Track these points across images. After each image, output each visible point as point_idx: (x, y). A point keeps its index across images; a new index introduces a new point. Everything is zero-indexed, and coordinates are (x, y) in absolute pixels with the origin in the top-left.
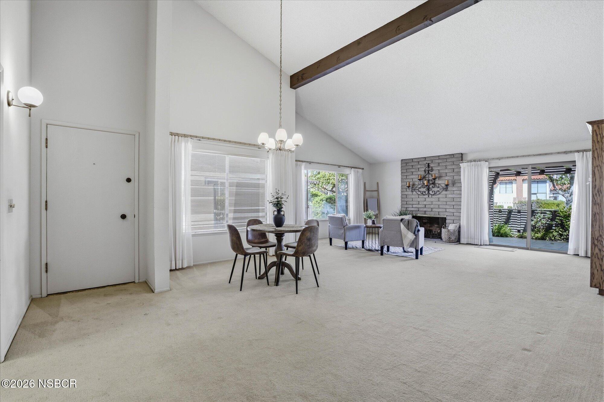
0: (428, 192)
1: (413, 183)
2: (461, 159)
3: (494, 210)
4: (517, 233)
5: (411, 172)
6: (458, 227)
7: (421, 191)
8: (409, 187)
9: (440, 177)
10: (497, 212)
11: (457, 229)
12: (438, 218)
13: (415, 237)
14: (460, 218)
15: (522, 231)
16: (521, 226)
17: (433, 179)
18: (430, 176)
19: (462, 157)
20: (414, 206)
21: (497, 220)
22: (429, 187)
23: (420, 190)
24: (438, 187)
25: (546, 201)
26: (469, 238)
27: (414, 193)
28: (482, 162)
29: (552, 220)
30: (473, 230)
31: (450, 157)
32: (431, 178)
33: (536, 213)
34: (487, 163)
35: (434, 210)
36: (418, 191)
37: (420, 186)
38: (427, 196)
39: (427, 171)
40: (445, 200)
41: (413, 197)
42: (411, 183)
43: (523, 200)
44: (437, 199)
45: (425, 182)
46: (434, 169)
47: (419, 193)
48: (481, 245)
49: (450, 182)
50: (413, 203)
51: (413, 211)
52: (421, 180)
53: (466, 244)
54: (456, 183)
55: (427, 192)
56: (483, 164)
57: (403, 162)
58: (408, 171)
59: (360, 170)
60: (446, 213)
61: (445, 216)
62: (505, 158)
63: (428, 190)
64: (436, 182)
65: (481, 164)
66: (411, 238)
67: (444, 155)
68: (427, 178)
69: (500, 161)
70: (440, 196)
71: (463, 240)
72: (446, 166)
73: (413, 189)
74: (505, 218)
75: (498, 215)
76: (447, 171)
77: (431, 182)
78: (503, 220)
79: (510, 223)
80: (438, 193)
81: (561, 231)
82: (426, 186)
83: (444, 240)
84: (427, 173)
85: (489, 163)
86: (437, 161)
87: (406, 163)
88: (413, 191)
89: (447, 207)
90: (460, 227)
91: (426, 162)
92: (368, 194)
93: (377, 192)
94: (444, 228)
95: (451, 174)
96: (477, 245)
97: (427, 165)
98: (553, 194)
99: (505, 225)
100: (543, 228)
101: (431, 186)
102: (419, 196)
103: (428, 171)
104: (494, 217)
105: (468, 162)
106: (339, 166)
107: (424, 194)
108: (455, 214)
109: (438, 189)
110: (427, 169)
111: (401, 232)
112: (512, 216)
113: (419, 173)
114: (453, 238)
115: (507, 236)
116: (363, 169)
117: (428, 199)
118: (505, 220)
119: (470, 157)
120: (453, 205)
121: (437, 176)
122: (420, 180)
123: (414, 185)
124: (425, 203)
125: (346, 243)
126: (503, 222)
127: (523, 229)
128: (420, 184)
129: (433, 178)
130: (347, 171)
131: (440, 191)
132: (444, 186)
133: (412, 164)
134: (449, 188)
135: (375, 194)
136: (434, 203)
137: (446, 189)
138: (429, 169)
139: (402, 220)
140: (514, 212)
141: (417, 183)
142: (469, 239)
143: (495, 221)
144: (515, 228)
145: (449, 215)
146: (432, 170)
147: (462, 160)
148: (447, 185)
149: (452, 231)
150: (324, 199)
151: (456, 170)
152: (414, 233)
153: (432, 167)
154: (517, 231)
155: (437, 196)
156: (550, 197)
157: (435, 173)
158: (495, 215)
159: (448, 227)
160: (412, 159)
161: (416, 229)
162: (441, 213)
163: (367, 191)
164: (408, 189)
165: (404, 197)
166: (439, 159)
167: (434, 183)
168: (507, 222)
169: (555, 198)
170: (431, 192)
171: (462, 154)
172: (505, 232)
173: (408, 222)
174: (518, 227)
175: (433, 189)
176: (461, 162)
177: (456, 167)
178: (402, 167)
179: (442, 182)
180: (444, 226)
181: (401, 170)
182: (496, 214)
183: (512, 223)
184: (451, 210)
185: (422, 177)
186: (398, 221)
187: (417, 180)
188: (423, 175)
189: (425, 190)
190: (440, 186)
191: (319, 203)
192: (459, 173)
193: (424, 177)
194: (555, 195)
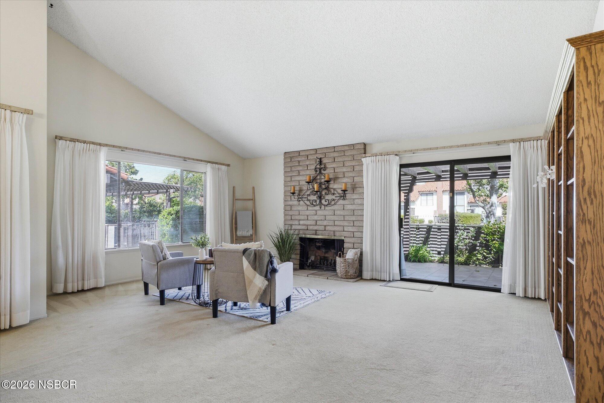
0: (320, 201)
1: (300, 188)
2: (363, 152)
3: (411, 226)
4: (437, 255)
5: (298, 172)
6: (359, 254)
7: (311, 200)
8: (293, 193)
9: (336, 179)
10: (414, 228)
11: (357, 257)
12: (334, 240)
13: (266, 283)
14: (362, 240)
15: (442, 253)
16: (442, 246)
17: (325, 181)
18: (323, 177)
19: (365, 149)
20: (301, 222)
21: (414, 238)
22: (321, 194)
23: (309, 198)
24: (334, 194)
25: (464, 214)
26: (374, 270)
27: (301, 203)
28: (391, 156)
29: (477, 238)
30: (380, 259)
31: (349, 149)
32: (323, 181)
33: (457, 229)
34: (398, 157)
35: (327, 228)
36: (306, 199)
37: (308, 193)
38: (318, 208)
39: (318, 170)
40: (342, 213)
41: (300, 208)
42: (297, 188)
43: (443, 213)
44: (331, 213)
45: (316, 186)
46: (328, 166)
47: (308, 203)
48: (390, 281)
49: (349, 186)
50: (300, 219)
51: (299, 230)
52: (310, 182)
53: (370, 279)
54: (357, 188)
55: (318, 201)
56: (392, 159)
57: (287, 156)
58: (293, 169)
59: (223, 167)
60: (344, 232)
61: (343, 238)
62: (421, 150)
63: (320, 198)
64: (331, 186)
65: (390, 160)
66: (260, 286)
67: (341, 146)
68: (319, 181)
69: (414, 155)
70: (335, 207)
71: (366, 274)
72: (344, 162)
73: (300, 196)
74: (424, 236)
75: (415, 232)
76: (344, 170)
77: (323, 186)
78: (421, 239)
79: (429, 243)
80: (333, 203)
81: (485, 252)
82: (317, 192)
83: (340, 275)
84: (318, 173)
85: (400, 157)
86: (332, 155)
87: (291, 158)
88: (300, 199)
89: (346, 224)
90: (361, 254)
91: (317, 155)
92: (239, 204)
93: (252, 201)
94: (340, 257)
95: (351, 174)
96: (384, 281)
97: (319, 160)
98: (470, 206)
99: (423, 246)
100: (466, 249)
101: (323, 193)
102: (308, 207)
103: (320, 169)
104: (411, 235)
105: (372, 156)
106: (185, 159)
107: (314, 204)
108: (356, 234)
109: (334, 197)
110: (318, 166)
111: (243, 273)
112: (431, 233)
113: (308, 172)
114: (352, 272)
115: (425, 261)
116: (228, 165)
117: (319, 213)
118: (423, 239)
119: (376, 149)
120: (354, 221)
121: (331, 176)
122: (308, 183)
123: (300, 191)
124: (316, 218)
125: (162, 293)
126: (421, 242)
127: (444, 249)
128: (309, 189)
129: (326, 179)
130: (201, 167)
131: (336, 200)
132: (341, 192)
133: (299, 159)
134: (348, 196)
135: (250, 203)
136: (327, 218)
137: (343, 196)
138: (321, 167)
139: (245, 251)
140: (434, 228)
141: (305, 188)
142: (374, 272)
143: (411, 240)
144: (435, 249)
145: (347, 236)
146: (325, 168)
147: (365, 153)
148: (344, 191)
149: (350, 261)
150: (172, 212)
151: (357, 168)
152: (266, 276)
153: (325, 163)
154: (437, 252)
155: (332, 208)
156: (468, 210)
157: (329, 173)
158: (411, 232)
159: (346, 253)
160: (299, 152)
161: (268, 269)
162: (337, 234)
163: (236, 200)
164: (293, 197)
165: (288, 208)
166: (334, 151)
167: (327, 188)
168: (426, 242)
169: (473, 211)
170: (323, 201)
171: (365, 145)
172: (424, 256)
173: (255, 254)
174: (438, 248)
175: (327, 197)
176: (364, 155)
177: (357, 164)
178: (285, 163)
179: (337, 186)
180: (340, 254)
181: (284, 169)
182: (413, 231)
183: (431, 242)
184: (351, 229)
185: (312, 178)
186: (238, 252)
187: (304, 183)
188: (313, 175)
189: (316, 199)
190: (335, 192)
191: (166, 218)
192: (360, 173)
193: (315, 179)
194: (472, 208)
